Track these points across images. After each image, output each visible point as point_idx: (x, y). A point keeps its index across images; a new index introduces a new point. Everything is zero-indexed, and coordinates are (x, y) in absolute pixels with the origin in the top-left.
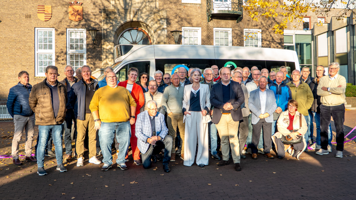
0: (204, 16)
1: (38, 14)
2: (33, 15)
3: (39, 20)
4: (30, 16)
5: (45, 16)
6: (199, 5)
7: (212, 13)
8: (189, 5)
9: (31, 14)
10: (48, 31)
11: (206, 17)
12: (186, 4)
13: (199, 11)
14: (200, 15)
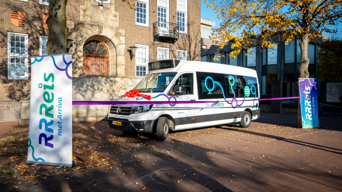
0: (151, 37)
1: (12, 19)
2: (6, 19)
3: (12, 24)
4: (3, 19)
5: (19, 22)
6: (148, 28)
7: (159, 36)
8: (141, 27)
9: (4, 18)
10: (20, 36)
11: (152, 38)
12: (139, 26)
13: (148, 32)
14: (148, 36)
